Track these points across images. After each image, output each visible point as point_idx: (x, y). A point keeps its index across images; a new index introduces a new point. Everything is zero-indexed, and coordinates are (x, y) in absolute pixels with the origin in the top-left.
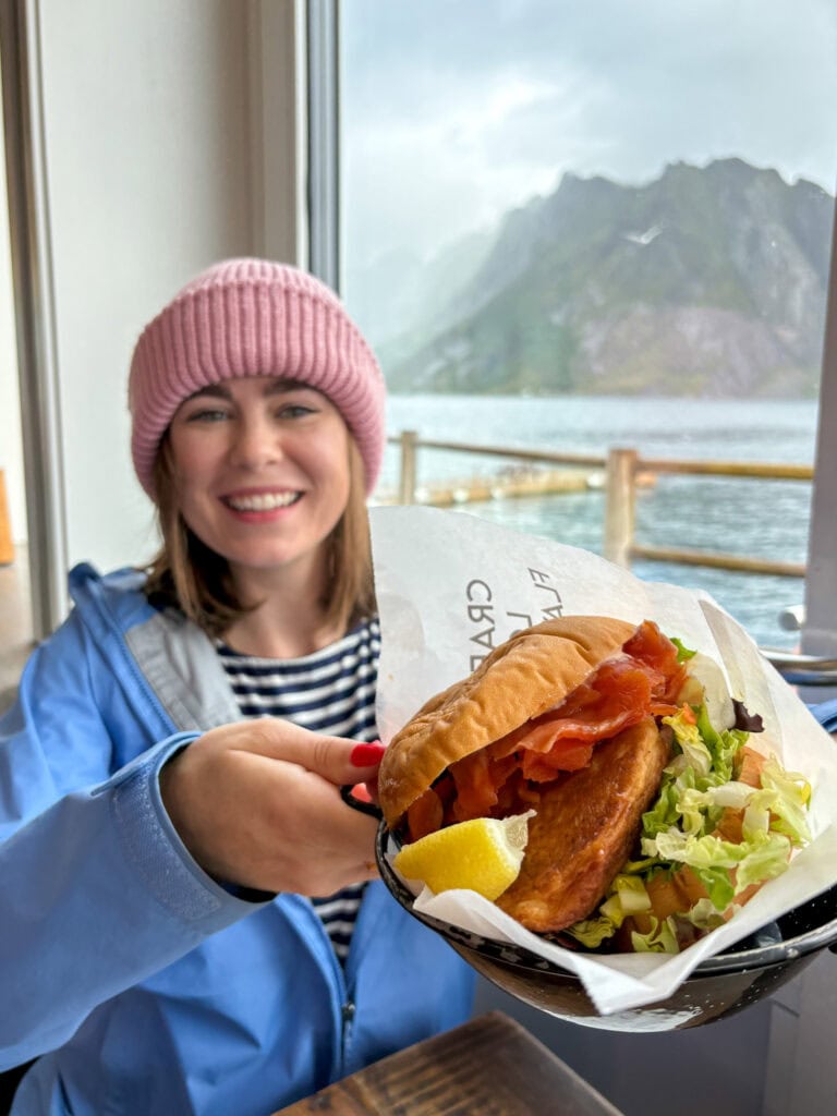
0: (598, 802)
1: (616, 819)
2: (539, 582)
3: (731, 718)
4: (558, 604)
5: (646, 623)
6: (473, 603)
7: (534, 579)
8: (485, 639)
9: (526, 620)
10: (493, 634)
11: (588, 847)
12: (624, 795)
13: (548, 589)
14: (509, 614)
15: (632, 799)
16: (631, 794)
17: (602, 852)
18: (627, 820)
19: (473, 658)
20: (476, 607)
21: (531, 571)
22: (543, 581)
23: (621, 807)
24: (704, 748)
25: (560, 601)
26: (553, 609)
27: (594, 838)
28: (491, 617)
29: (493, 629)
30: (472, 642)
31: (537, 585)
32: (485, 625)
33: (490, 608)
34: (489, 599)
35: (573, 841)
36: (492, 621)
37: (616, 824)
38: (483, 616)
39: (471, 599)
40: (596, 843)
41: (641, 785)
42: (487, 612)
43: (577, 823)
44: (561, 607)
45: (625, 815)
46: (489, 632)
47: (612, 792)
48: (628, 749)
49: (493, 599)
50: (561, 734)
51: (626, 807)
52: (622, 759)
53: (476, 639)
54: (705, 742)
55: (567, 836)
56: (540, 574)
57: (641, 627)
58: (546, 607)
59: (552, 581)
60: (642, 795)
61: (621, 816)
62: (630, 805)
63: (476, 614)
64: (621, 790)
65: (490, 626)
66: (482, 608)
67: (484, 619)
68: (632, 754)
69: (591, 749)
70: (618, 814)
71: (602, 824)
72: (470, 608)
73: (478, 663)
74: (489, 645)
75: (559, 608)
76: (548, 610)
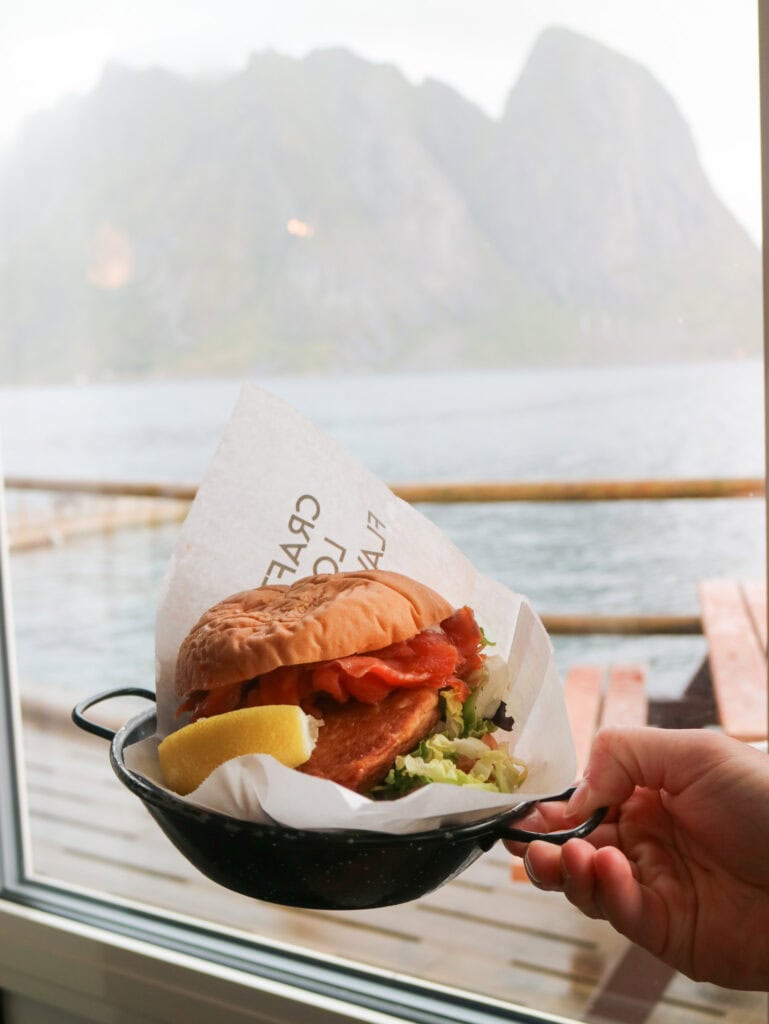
0: (371, 734)
1: (381, 750)
2: (373, 525)
3: (492, 712)
4: (379, 551)
5: (466, 608)
6: (298, 515)
7: (369, 521)
8: (293, 551)
9: (340, 552)
10: (303, 550)
11: (353, 763)
12: (394, 736)
13: (379, 536)
14: (326, 539)
15: (399, 741)
16: (399, 738)
17: (362, 770)
18: (389, 755)
19: (274, 563)
20: (299, 519)
21: (370, 514)
22: (377, 526)
23: (388, 743)
24: (461, 721)
25: (383, 549)
26: (373, 554)
27: (359, 758)
28: (308, 533)
29: (305, 546)
30: (280, 549)
31: (369, 528)
32: (299, 539)
33: (312, 526)
34: (315, 518)
35: (341, 756)
36: (308, 539)
37: (379, 755)
38: (301, 530)
39: (298, 509)
40: (360, 762)
41: (409, 734)
42: (306, 528)
43: (348, 743)
44: (381, 555)
45: (389, 751)
46: (300, 547)
47: (386, 729)
48: (411, 702)
49: (318, 520)
50: (373, 669)
51: (391, 745)
52: (403, 709)
53: (285, 547)
54: (463, 717)
55: (336, 750)
56: (377, 521)
57: (459, 611)
58: (365, 549)
59: (387, 533)
60: (407, 742)
61: (385, 750)
62: (395, 745)
63: (297, 525)
64: (393, 731)
65: (303, 541)
66: (304, 523)
67: (301, 534)
68: (411, 709)
69: (387, 693)
70: (384, 748)
71: (369, 750)
72: (294, 517)
73: (276, 569)
74: (295, 559)
75: (378, 555)
76: (365, 553)
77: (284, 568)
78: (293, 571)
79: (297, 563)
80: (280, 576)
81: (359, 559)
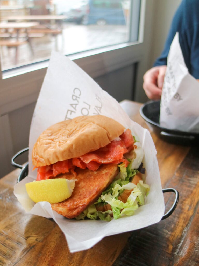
3: (137, 167)
4: (101, 106)
6: (74, 94)
7: (96, 97)
8: (74, 106)
9: (89, 106)
13: (100, 102)
14: (84, 102)
19: (68, 110)
20: (75, 96)
21: (96, 95)
29: (78, 104)
30: (70, 106)
31: (96, 99)
32: (76, 102)
33: (79, 98)
34: (80, 95)
36: (78, 102)
38: (76, 99)
42: (78, 99)
46: (76, 105)
53: (71, 105)
54: (127, 172)
56: (98, 97)
59: (102, 101)
63: (74, 98)
66: (77, 97)
72: (73, 95)
73: (69, 112)
74: (75, 108)
75: (100, 108)
76: (97, 107)
77: (72, 111)
78: (75, 112)
79: (76, 110)
80: (71, 114)
81: (95, 109)
